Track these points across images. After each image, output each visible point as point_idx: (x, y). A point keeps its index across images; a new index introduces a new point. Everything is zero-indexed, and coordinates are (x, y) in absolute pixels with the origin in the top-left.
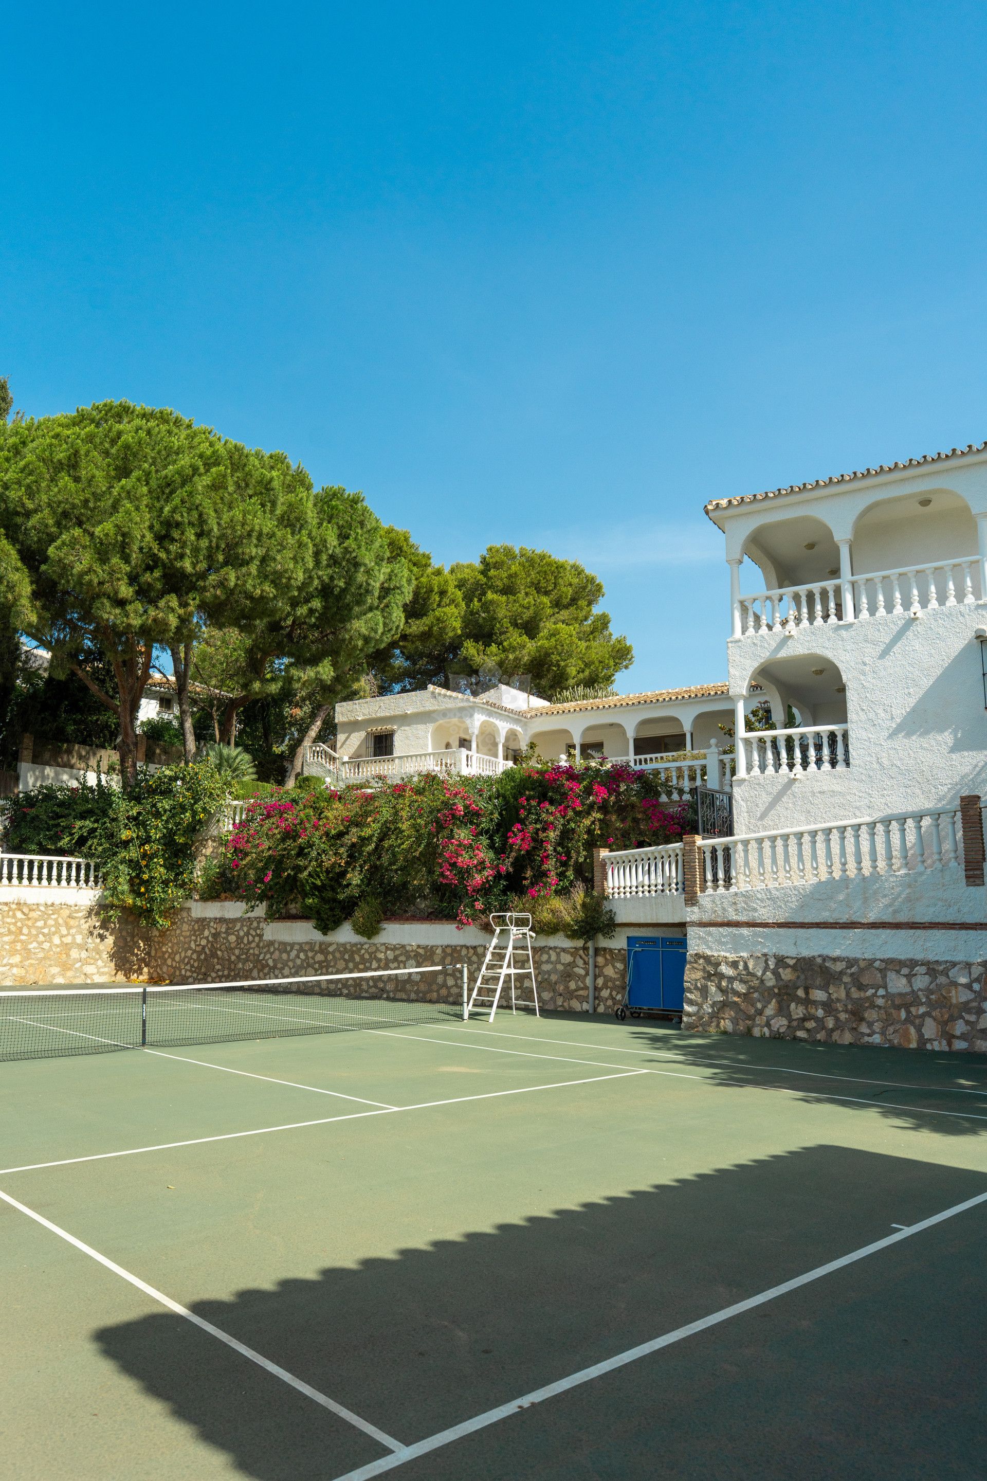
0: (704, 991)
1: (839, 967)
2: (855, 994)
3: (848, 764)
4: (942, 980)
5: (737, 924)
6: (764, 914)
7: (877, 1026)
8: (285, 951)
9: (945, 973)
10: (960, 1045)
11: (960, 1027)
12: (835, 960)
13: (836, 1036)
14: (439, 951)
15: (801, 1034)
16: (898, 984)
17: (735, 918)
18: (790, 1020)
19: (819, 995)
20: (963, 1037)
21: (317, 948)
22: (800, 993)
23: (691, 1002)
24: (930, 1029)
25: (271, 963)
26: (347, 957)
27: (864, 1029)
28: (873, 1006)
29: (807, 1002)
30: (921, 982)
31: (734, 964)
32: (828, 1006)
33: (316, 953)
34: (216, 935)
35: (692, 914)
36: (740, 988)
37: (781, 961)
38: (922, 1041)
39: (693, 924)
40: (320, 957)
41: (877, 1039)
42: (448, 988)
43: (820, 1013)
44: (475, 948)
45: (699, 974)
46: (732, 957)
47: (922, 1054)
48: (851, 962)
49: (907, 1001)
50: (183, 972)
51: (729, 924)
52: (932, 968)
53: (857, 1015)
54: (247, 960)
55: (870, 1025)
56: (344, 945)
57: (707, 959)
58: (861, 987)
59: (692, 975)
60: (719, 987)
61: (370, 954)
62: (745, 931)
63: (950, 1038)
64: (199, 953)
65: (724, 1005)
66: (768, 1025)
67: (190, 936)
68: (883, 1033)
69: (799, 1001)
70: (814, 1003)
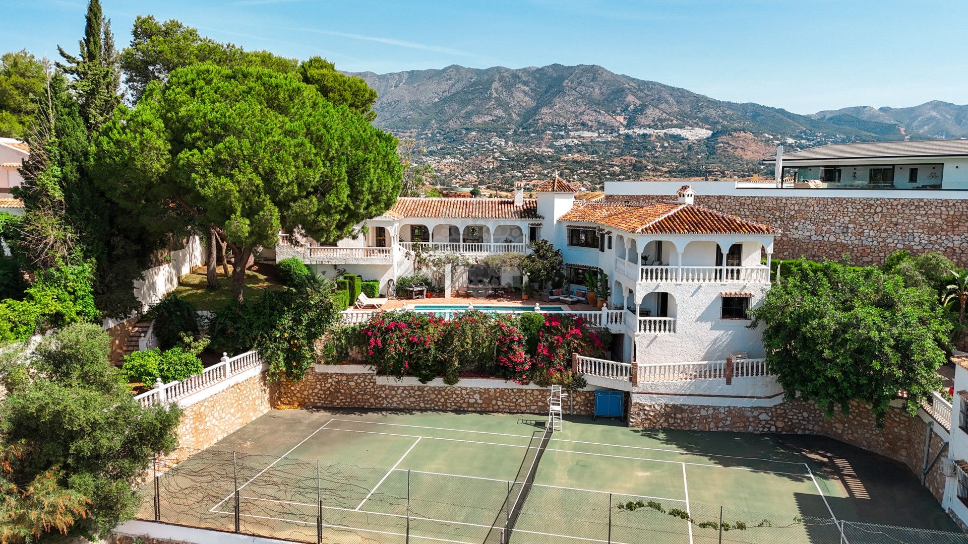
0: (639, 415)
1: (686, 407)
2: (690, 415)
3: (675, 332)
4: (716, 411)
5: (652, 393)
6: (661, 391)
7: (696, 425)
8: (394, 390)
9: (718, 409)
10: (720, 429)
11: (721, 424)
12: (685, 405)
13: (683, 428)
14: (493, 390)
15: (672, 428)
16: (703, 413)
17: (651, 391)
18: (669, 423)
19: (679, 416)
20: (721, 427)
21: (416, 388)
22: (673, 415)
23: (633, 418)
24: (712, 425)
25: (383, 395)
26: (436, 392)
27: (692, 426)
28: (696, 419)
29: (675, 418)
30: (711, 412)
31: (650, 406)
32: (682, 419)
33: (416, 391)
34: (338, 382)
35: (635, 389)
36: (652, 414)
37: (666, 406)
38: (710, 428)
39: (635, 393)
40: (418, 393)
41: (696, 428)
42: (499, 406)
43: (679, 421)
44: (512, 389)
45: (637, 409)
46: (649, 404)
47: (710, 432)
48: (690, 406)
49: (706, 417)
50: (312, 400)
51: (649, 393)
52: (714, 408)
53: (691, 422)
54: (365, 394)
55: (694, 424)
56: (434, 387)
57: (640, 404)
58: (693, 414)
59: (633, 410)
60: (644, 414)
61: (452, 392)
62: (654, 396)
63: (717, 427)
64: (325, 391)
65: (646, 419)
66: (661, 425)
67: (316, 382)
68: (698, 426)
69: (672, 418)
70: (677, 418)
